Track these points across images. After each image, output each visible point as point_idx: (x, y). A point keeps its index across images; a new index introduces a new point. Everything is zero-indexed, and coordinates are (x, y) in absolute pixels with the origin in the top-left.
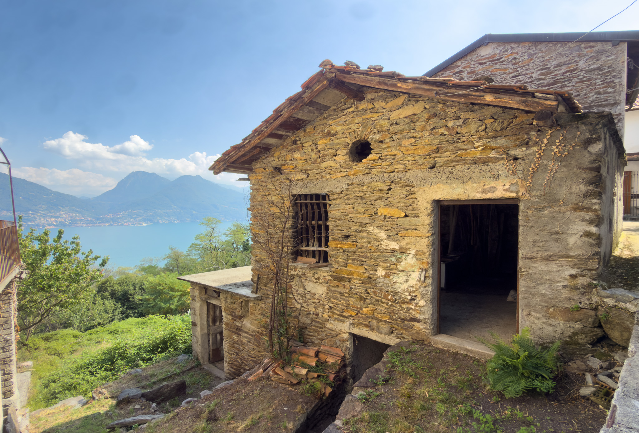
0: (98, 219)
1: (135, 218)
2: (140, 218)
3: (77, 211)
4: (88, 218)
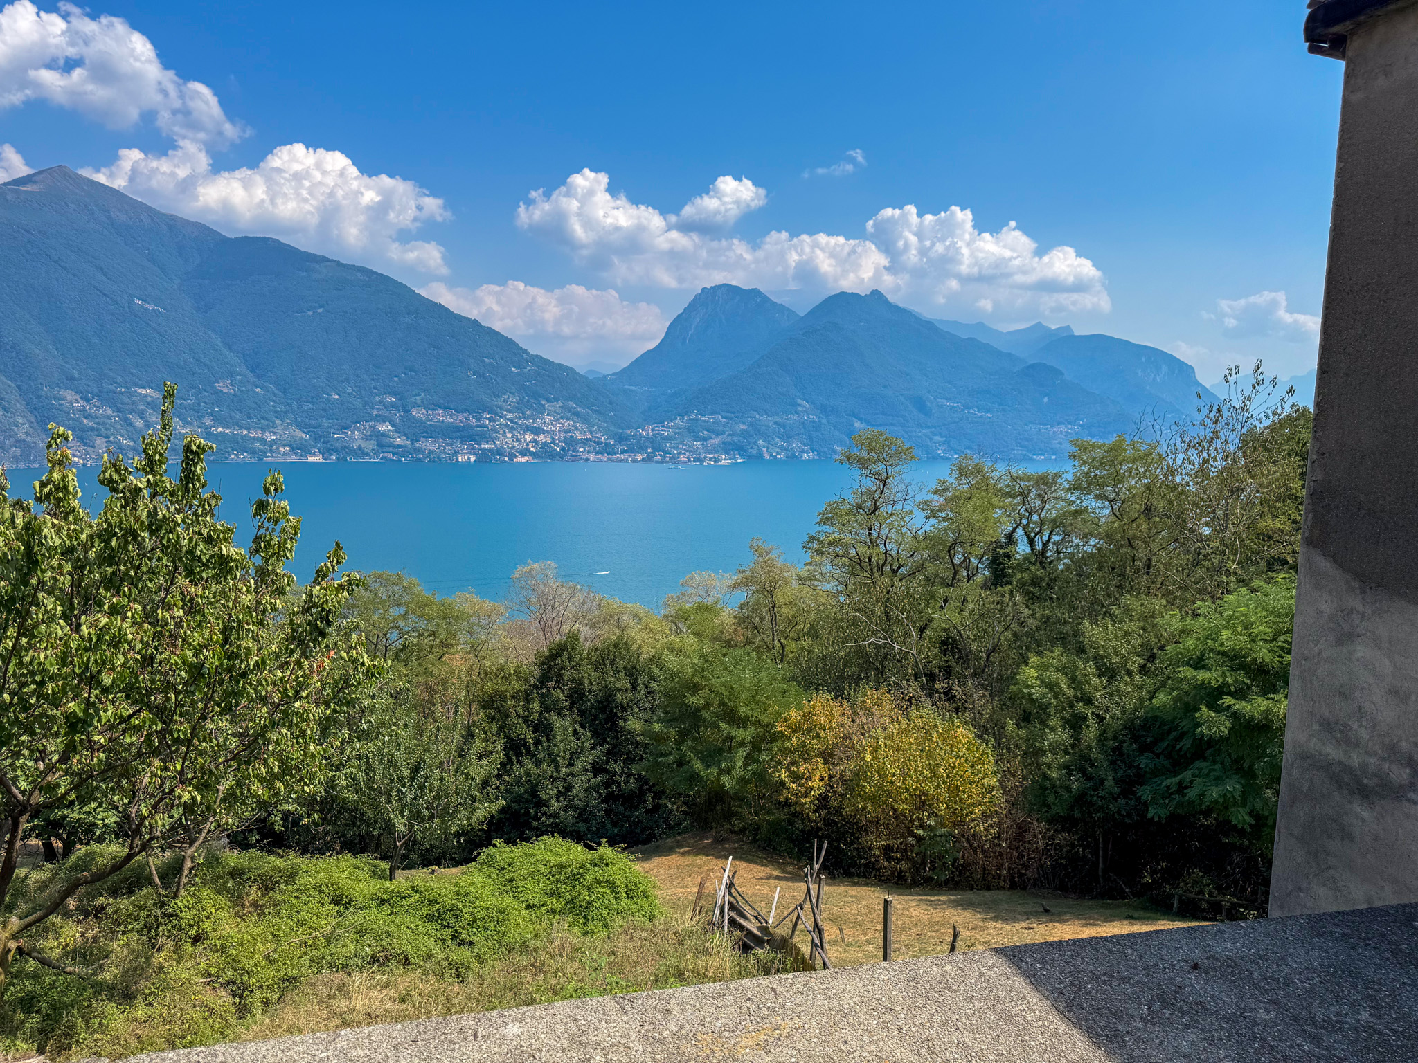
0: (621, 440)
1: (704, 439)
2: (716, 441)
3: (577, 414)
4: (599, 435)
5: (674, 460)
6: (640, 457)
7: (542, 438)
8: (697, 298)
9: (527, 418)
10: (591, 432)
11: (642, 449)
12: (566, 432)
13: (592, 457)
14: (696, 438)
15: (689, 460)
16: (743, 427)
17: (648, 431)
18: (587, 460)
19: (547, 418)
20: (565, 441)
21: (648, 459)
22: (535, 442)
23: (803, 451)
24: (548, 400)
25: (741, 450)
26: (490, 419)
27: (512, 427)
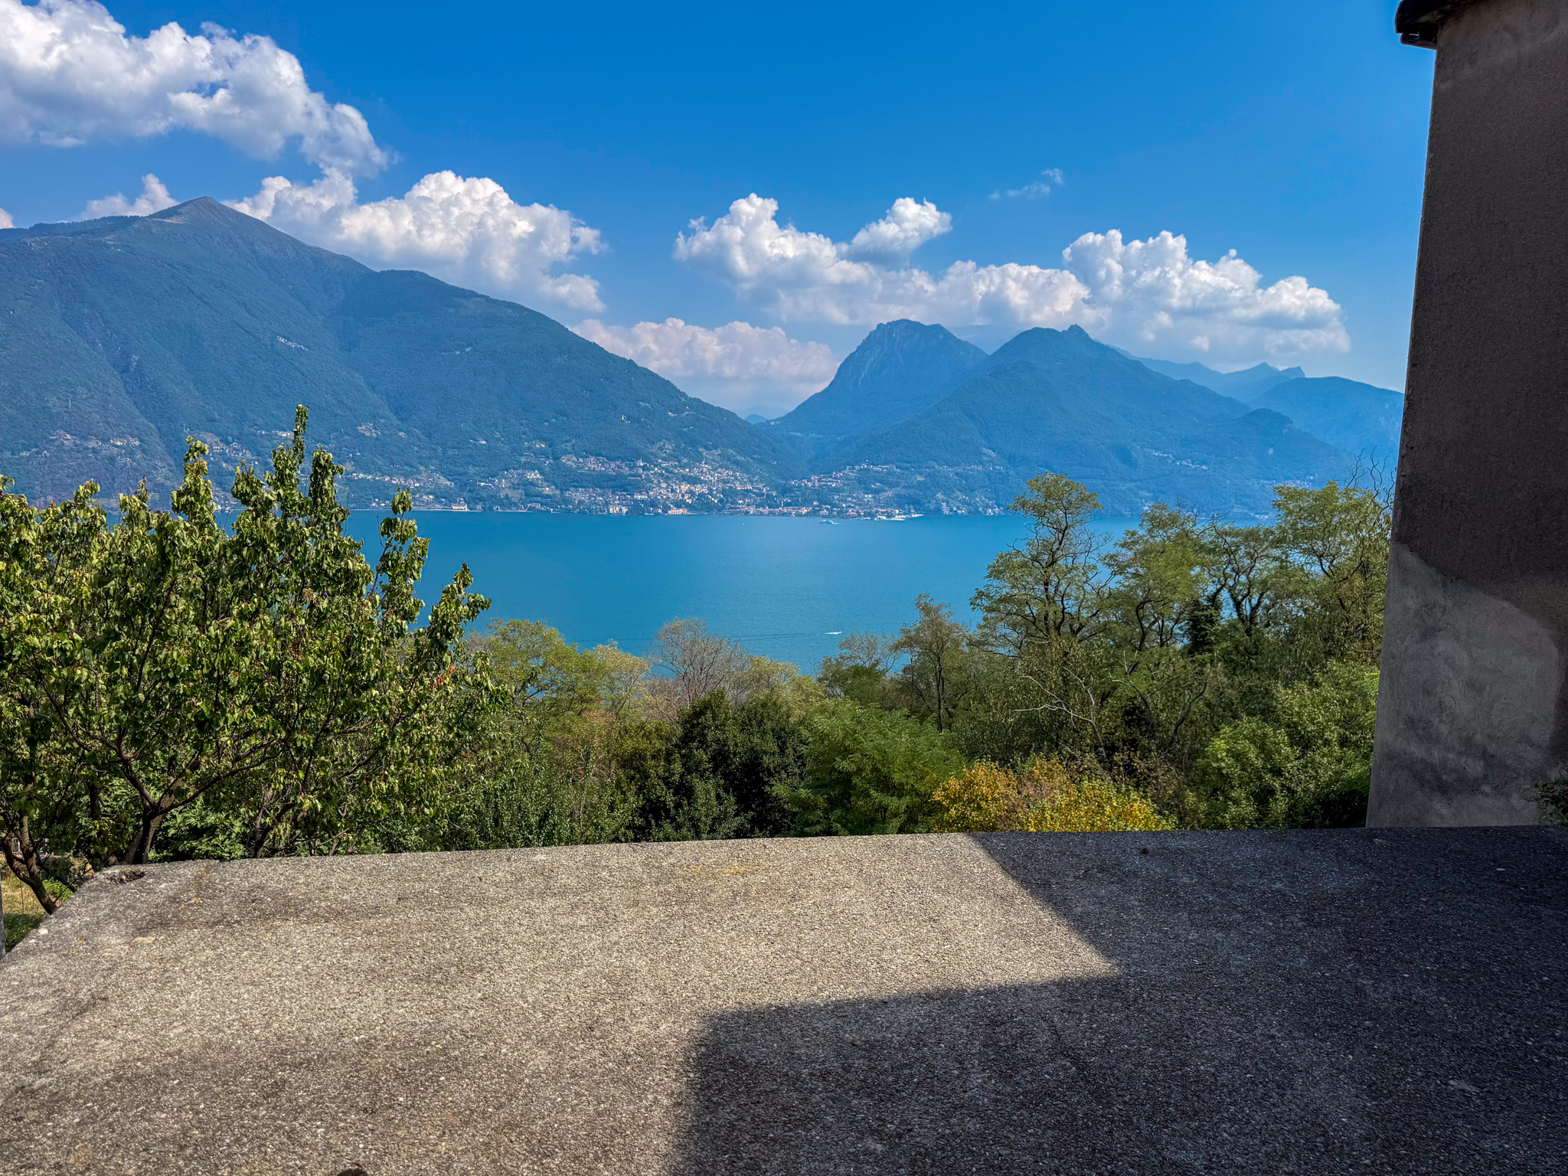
0: (784, 491)
1: (876, 492)
2: (890, 493)
3: (737, 463)
4: (760, 486)
5: (841, 514)
6: (804, 511)
7: (698, 489)
8: (872, 334)
9: (684, 467)
10: (752, 483)
11: (807, 502)
12: (725, 482)
13: (752, 510)
14: (867, 491)
15: (859, 515)
16: (920, 478)
17: (814, 482)
18: (747, 513)
19: (706, 467)
20: (723, 492)
21: (814, 513)
22: (691, 493)
23: (987, 506)
24: (706, 448)
25: (917, 504)
26: (644, 468)
27: (667, 476)
